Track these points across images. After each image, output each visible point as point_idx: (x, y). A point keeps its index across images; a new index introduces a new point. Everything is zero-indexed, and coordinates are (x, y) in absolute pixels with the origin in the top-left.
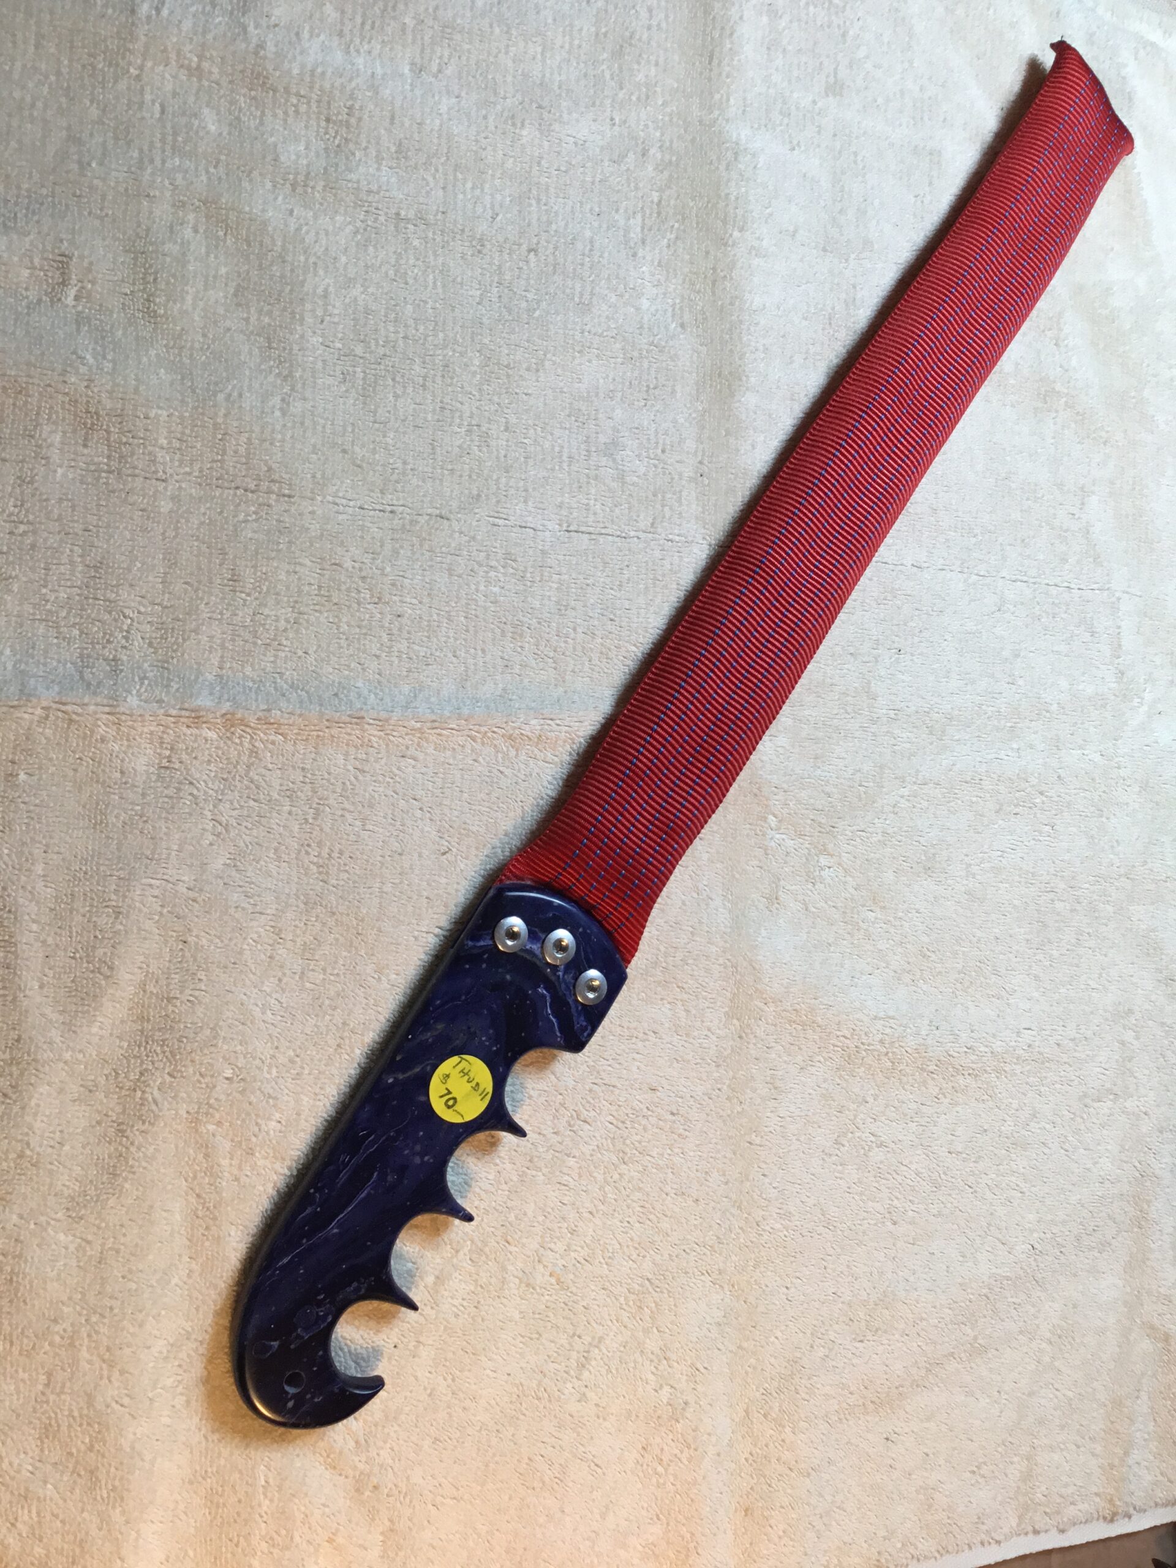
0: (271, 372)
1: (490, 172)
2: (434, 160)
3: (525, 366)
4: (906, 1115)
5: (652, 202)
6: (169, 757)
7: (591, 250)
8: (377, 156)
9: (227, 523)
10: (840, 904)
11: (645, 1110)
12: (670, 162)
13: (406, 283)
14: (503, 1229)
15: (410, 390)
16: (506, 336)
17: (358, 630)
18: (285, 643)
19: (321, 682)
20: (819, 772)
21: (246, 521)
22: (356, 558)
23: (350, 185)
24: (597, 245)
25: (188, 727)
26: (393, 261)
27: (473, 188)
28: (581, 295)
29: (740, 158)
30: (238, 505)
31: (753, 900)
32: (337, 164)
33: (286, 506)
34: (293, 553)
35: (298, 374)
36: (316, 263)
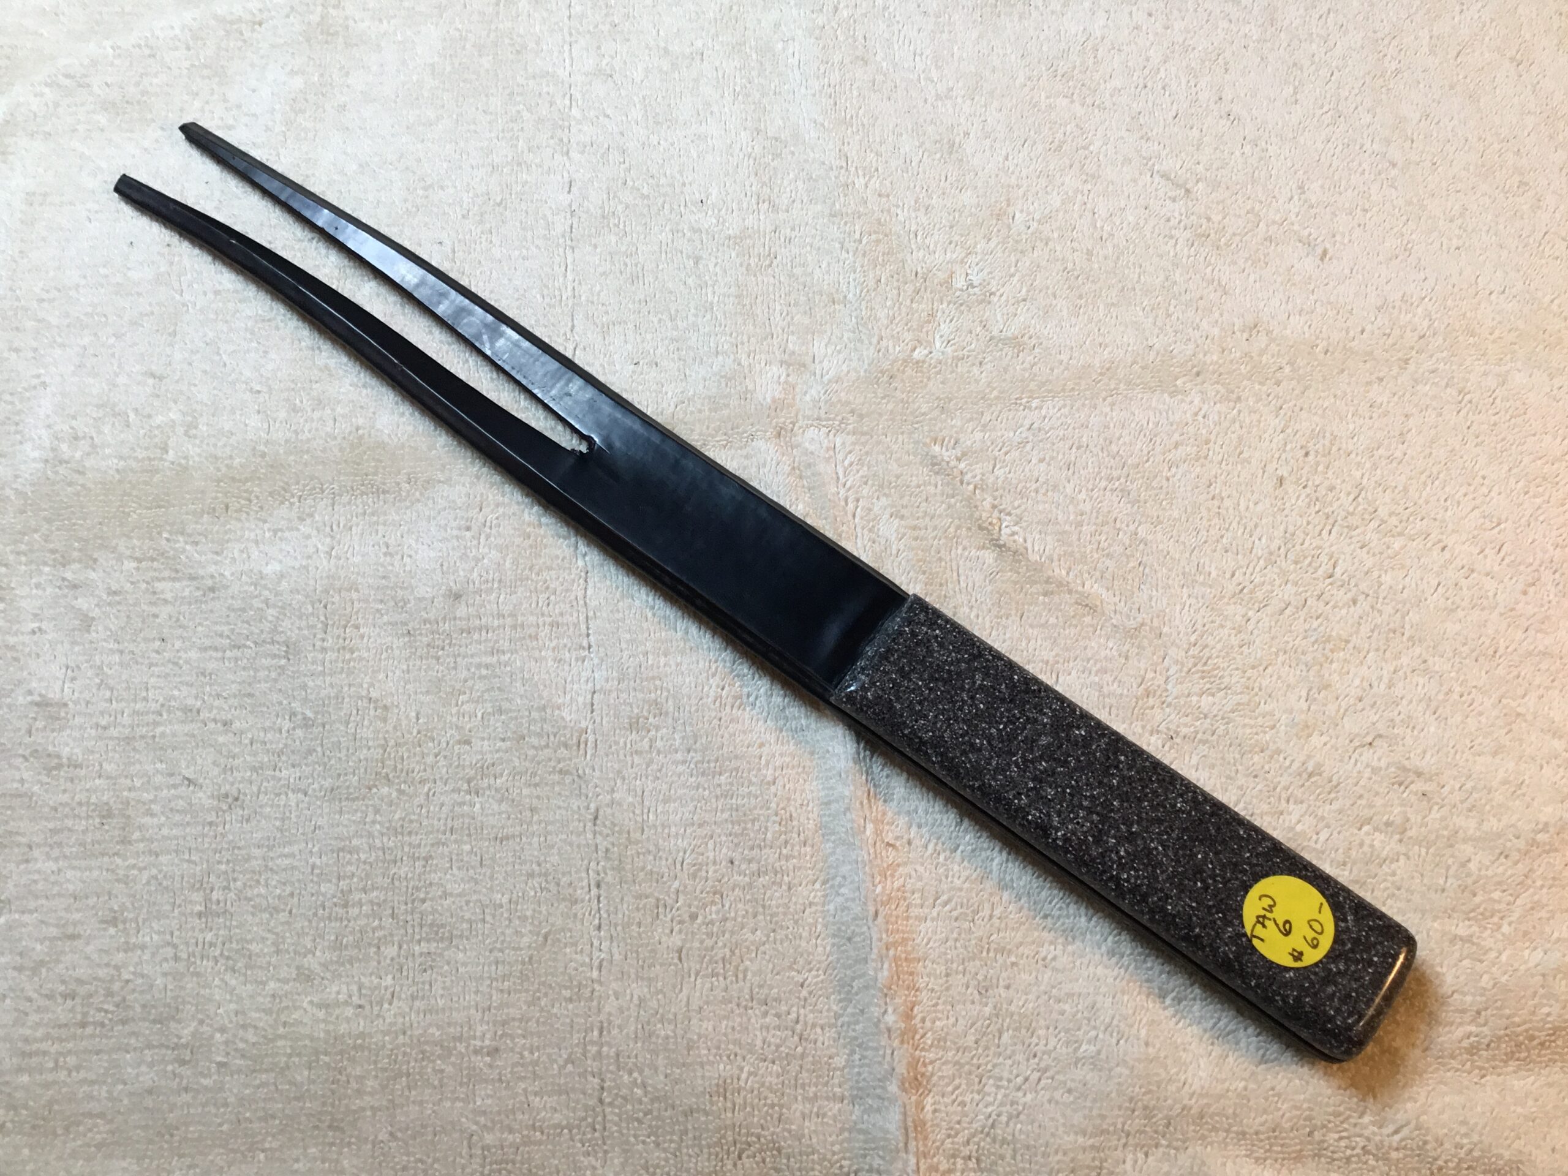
0: (442, 1071)
1: (125, 793)
2: (121, 872)
3: (379, 724)
4: (1261, 159)
5: (138, 569)
6: (963, 1158)
7: (216, 649)
8: (126, 951)
9: (649, 1112)
10: (1013, 259)
11: (1308, 490)
12: (80, 550)
13: (292, 895)
14: (1481, 659)
15: (435, 877)
17: (760, 917)
18: (793, 1016)
19: (838, 960)
20: (850, 296)
21: (644, 1086)
22: (667, 931)
23: (170, 987)
24: (208, 642)
25: (926, 1138)
26: (266, 916)
27: (153, 815)
28: (275, 656)
29: (66, 457)
30: (625, 1098)
31: (1024, 370)
32: (144, 1006)
33: (615, 1032)
34: (675, 1015)
35: (438, 1033)
36: (285, 1024)
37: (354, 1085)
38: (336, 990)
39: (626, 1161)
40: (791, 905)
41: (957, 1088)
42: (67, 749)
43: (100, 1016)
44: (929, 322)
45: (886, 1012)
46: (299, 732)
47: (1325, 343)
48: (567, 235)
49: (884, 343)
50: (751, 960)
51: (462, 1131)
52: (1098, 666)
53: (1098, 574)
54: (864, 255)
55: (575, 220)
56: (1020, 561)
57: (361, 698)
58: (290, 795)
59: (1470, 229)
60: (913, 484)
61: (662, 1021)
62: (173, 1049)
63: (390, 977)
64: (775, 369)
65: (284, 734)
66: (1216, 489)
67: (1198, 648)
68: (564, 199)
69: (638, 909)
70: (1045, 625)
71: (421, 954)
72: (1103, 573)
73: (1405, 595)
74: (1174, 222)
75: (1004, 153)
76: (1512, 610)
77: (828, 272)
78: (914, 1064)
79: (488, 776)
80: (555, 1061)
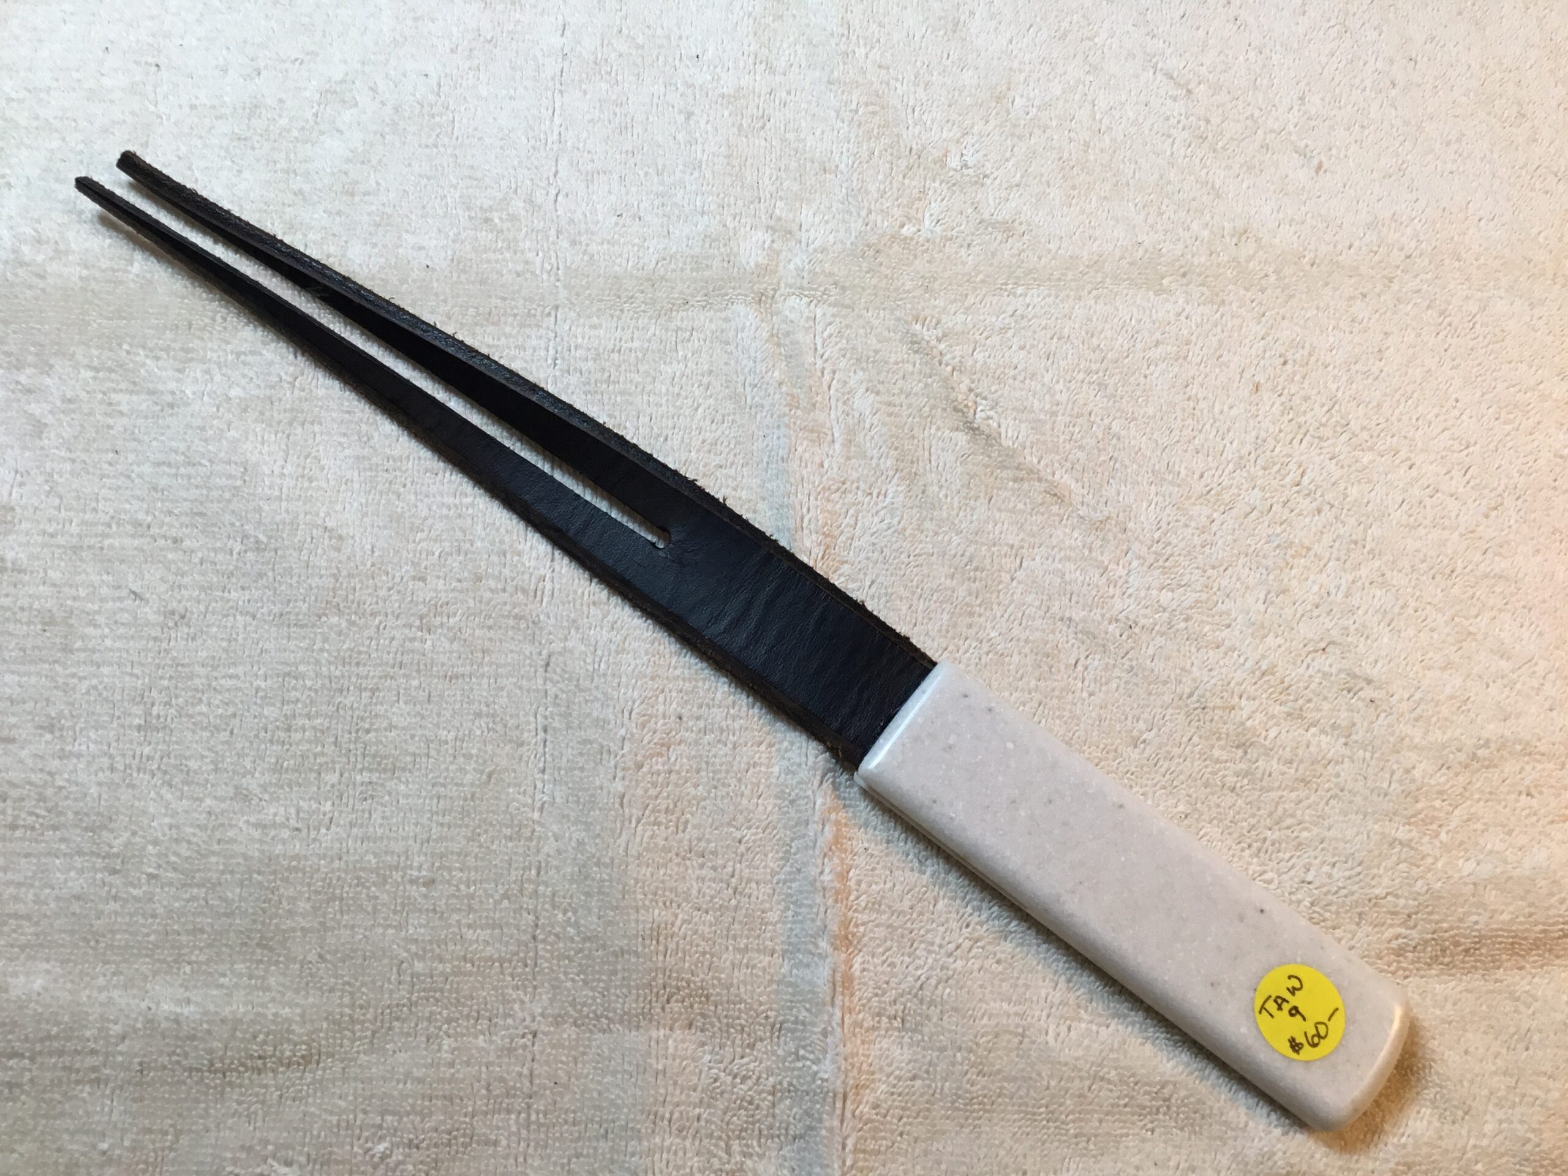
0: (377, 898)
1: (69, 602)
2: (61, 680)
3: (333, 553)
4: (1264, 66)
5: (95, 378)
6: (889, 1017)
7: (169, 465)
8: (61, 758)
9: (581, 950)
10: (1009, 142)
11: (1283, 399)
12: (37, 355)
13: (234, 715)
14: (1438, 577)
15: (380, 709)
16: (295, 579)
17: (703, 773)
18: (730, 869)
19: (779, 820)
20: (842, 166)
21: (576, 925)
22: (610, 777)
23: (104, 796)
24: (161, 457)
25: (852, 995)
26: (205, 734)
27: (96, 626)
28: (230, 477)
29: (27, 259)
30: (557, 936)
31: (1012, 256)
32: (76, 813)
33: (552, 872)
34: (612, 859)
35: (374, 861)
36: (219, 842)
37: (285, 904)
38: (273, 811)
39: (554, 996)
40: (735, 763)
41: (889, 949)
42: (13, 553)
43: (31, 820)
44: (920, 199)
45: (822, 873)
46: (250, 555)
47: (1312, 255)
48: (557, 78)
49: (872, 217)
50: (692, 814)
51: (392, 958)
52: (1062, 554)
53: (1069, 465)
54: (859, 126)
55: (566, 64)
56: (992, 446)
57: (317, 526)
58: (238, 617)
59: (1465, 154)
60: (892, 360)
61: (598, 864)
62: (104, 858)
63: (329, 803)
64: (760, 234)
65: (235, 556)
66: (1193, 390)
67: (1160, 544)
68: (557, 41)
69: (581, 754)
70: (1013, 510)
71: (362, 784)
72: (1073, 464)
73: (1369, 508)
74: (1173, 121)
75: (1008, 36)
76: (1472, 532)
77: (822, 139)
78: (845, 924)
79: (441, 615)
80: (492, 896)
